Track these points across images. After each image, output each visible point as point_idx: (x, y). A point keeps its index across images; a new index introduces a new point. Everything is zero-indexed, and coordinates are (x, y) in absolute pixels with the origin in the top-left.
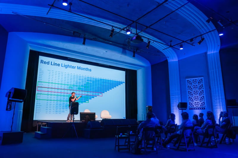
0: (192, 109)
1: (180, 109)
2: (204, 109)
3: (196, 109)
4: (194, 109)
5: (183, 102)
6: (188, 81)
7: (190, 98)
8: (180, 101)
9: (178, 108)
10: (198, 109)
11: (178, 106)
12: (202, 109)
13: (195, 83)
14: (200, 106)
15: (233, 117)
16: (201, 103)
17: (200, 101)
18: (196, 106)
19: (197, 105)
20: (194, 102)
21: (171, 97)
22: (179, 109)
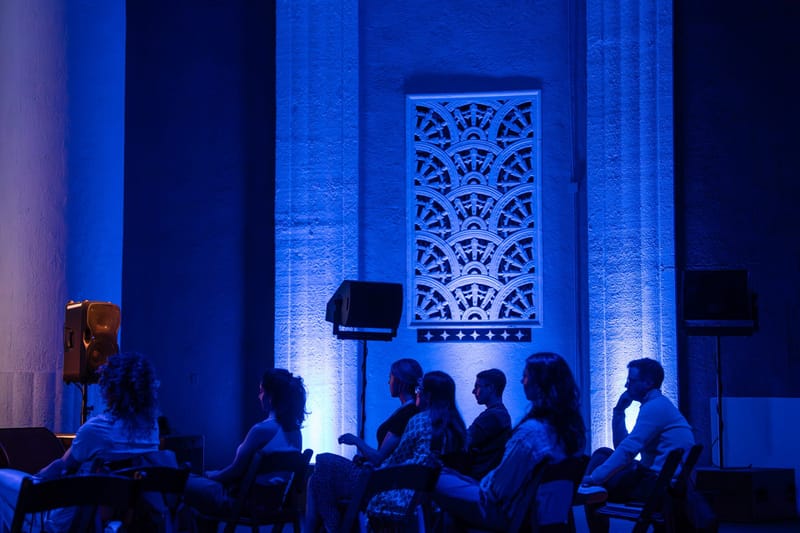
0: (437, 336)
1: (341, 336)
2: (528, 336)
3: (468, 338)
4: (453, 336)
5: (373, 277)
6: (425, 110)
7: (430, 251)
8: (351, 273)
9: (329, 326)
10: (483, 337)
11: (334, 314)
12: (512, 338)
13: (473, 129)
14: (494, 317)
15: (714, 401)
16: (505, 290)
17: (501, 280)
18: (470, 311)
19: (475, 310)
20: (452, 286)
21: (282, 233)
22: (336, 331)
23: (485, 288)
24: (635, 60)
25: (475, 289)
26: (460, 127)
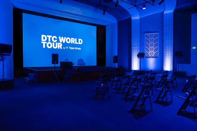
0: (148, 57)
1: (139, 58)
2: (157, 57)
3: (151, 58)
5: (141, 52)
6: (147, 35)
7: (147, 49)
8: (139, 52)
10: (152, 57)
11: (138, 56)
12: (155, 58)
13: (152, 37)
14: (154, 56)
15: (177, 64)
16: (155, 53)
17: (154, 52)
18: (151, 55)
19: (152, 55)
20: (149, 53)
21: (132, 48)
22: (138, 58)
23: (153, 53)
24: (169, 29)
25: (152, 53)
26: (150, 37)
